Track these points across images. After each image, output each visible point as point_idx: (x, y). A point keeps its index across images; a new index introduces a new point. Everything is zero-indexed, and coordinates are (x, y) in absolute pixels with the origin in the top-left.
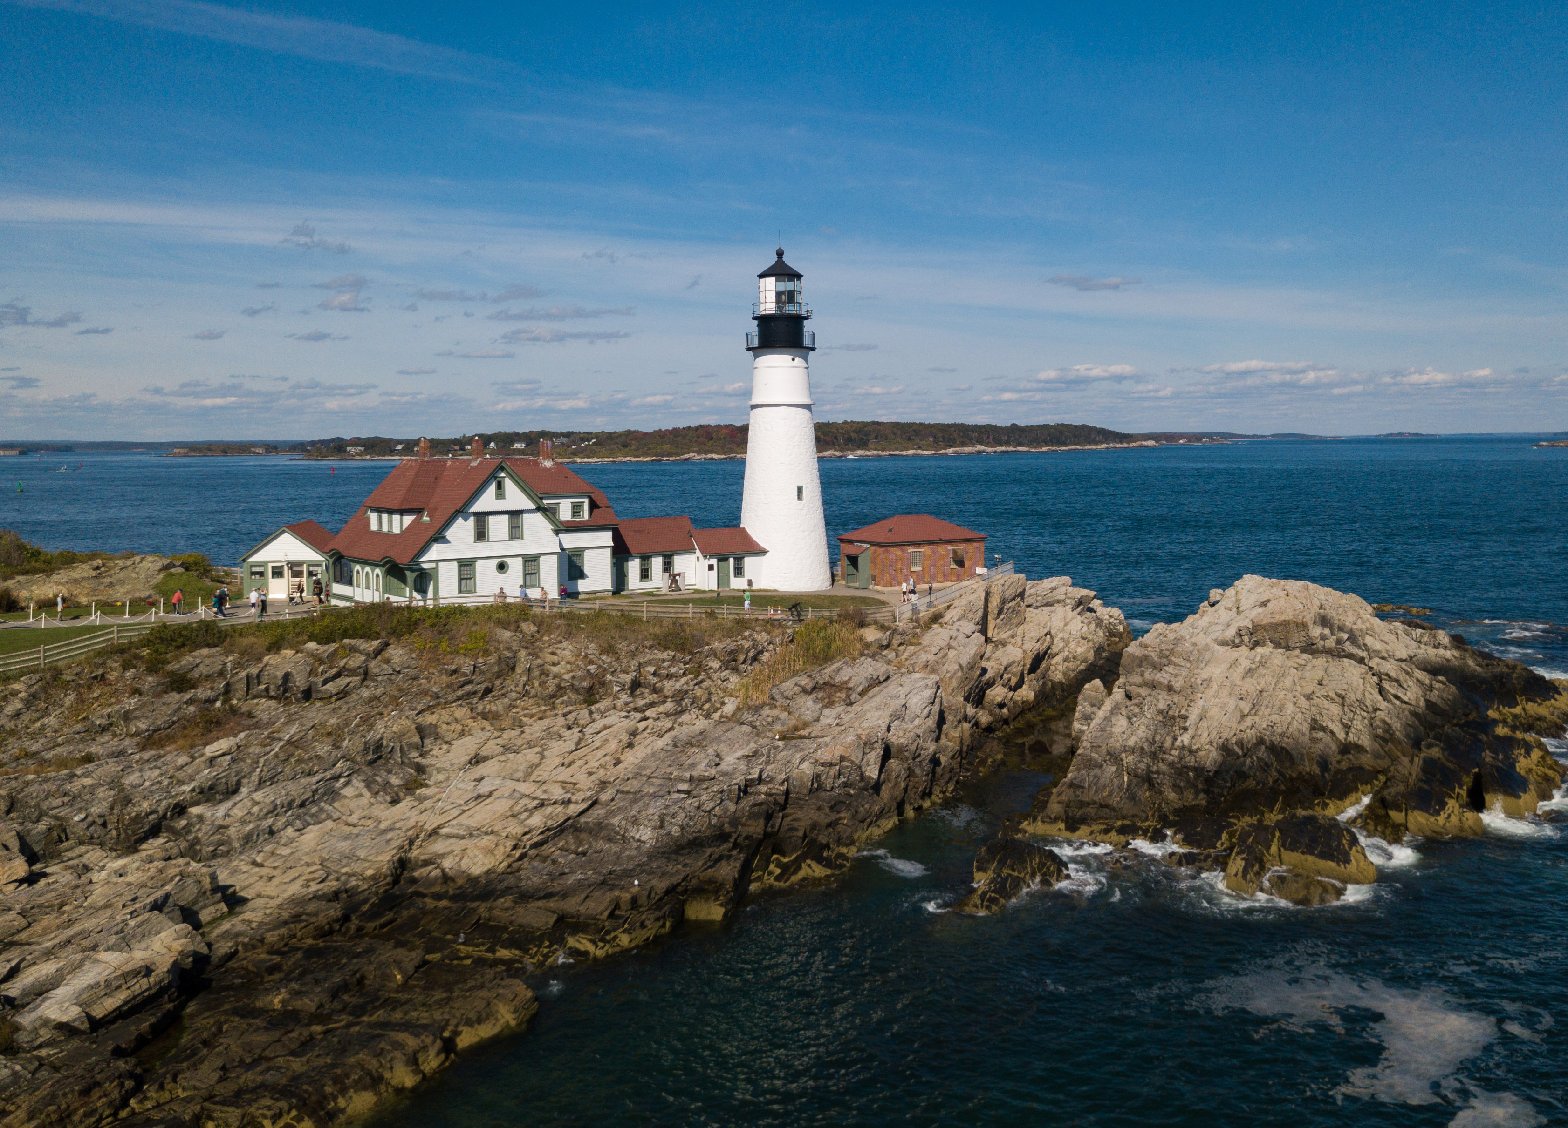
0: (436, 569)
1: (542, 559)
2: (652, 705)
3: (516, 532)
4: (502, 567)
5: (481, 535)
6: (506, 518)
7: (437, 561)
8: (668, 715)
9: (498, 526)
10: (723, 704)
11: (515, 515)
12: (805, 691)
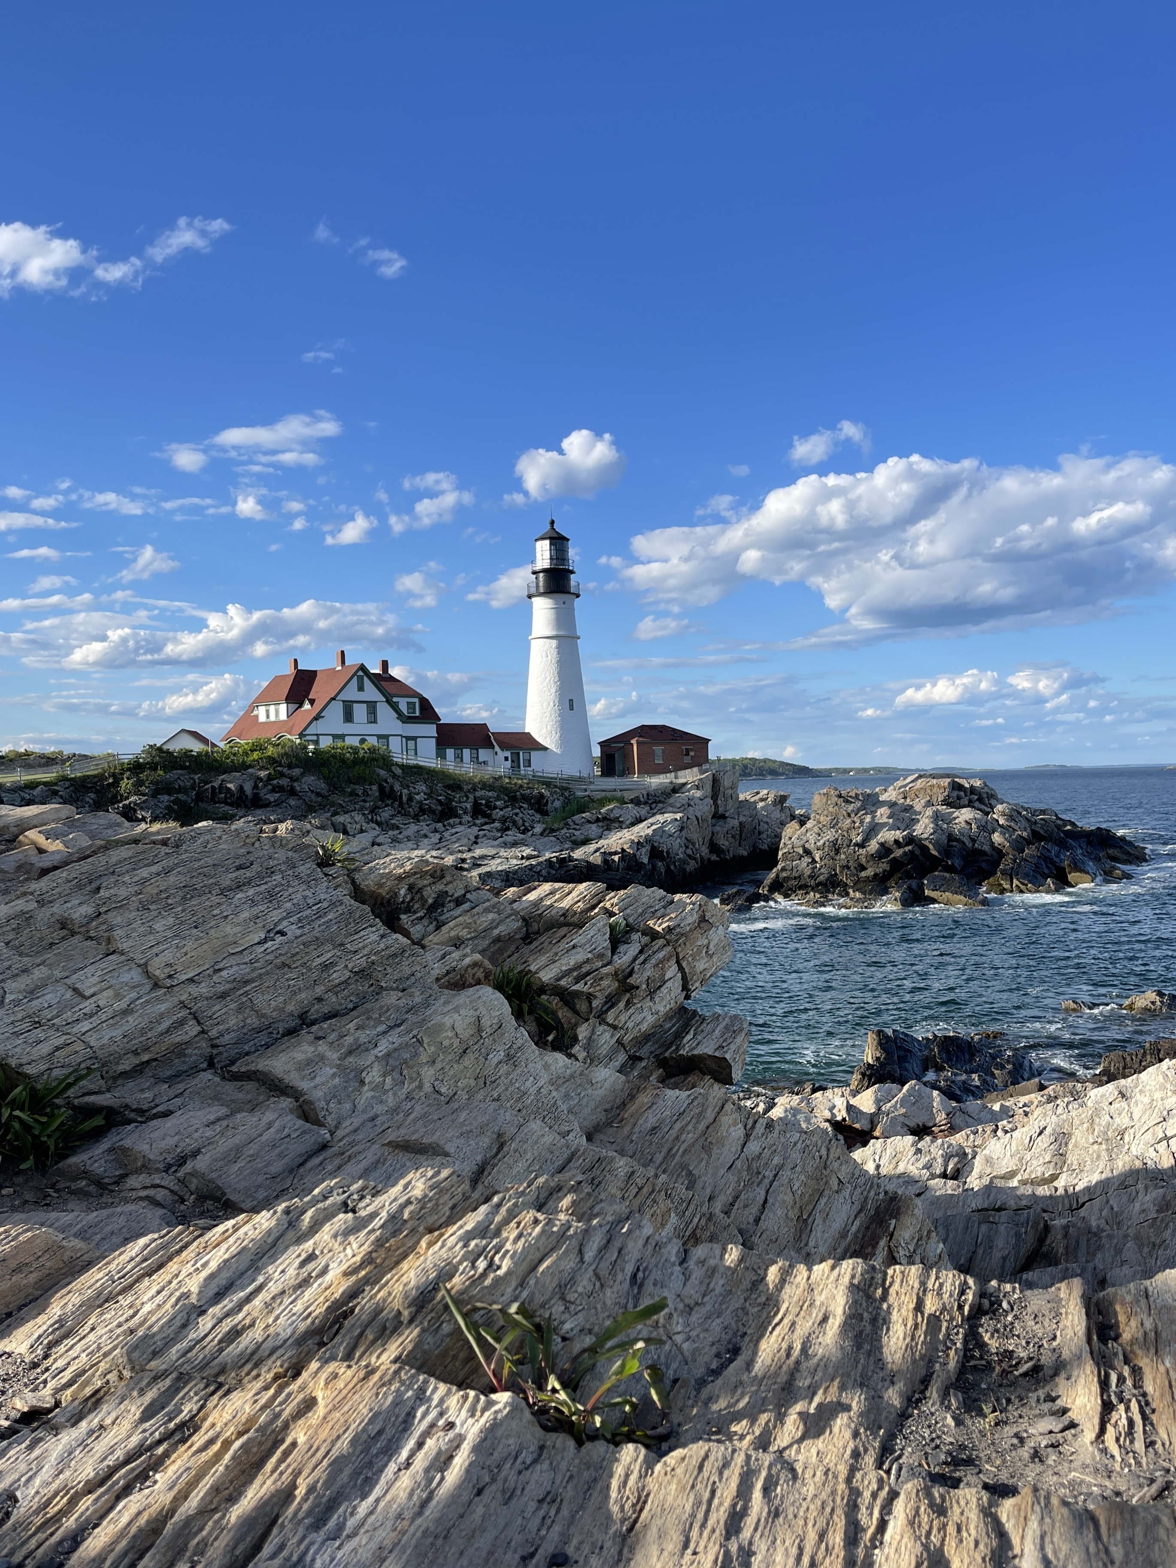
0: (317, 741)
1: (391, 738)
2: (486, 824)
3: (373, 719)
4: (363, 741)
5: (348, 717)
6: (365, 705)
7: (317, 735)
8: (498, 831)
9: (360, 712)
10: (533, 828)
11: (372, 703)
12: (589, 822)
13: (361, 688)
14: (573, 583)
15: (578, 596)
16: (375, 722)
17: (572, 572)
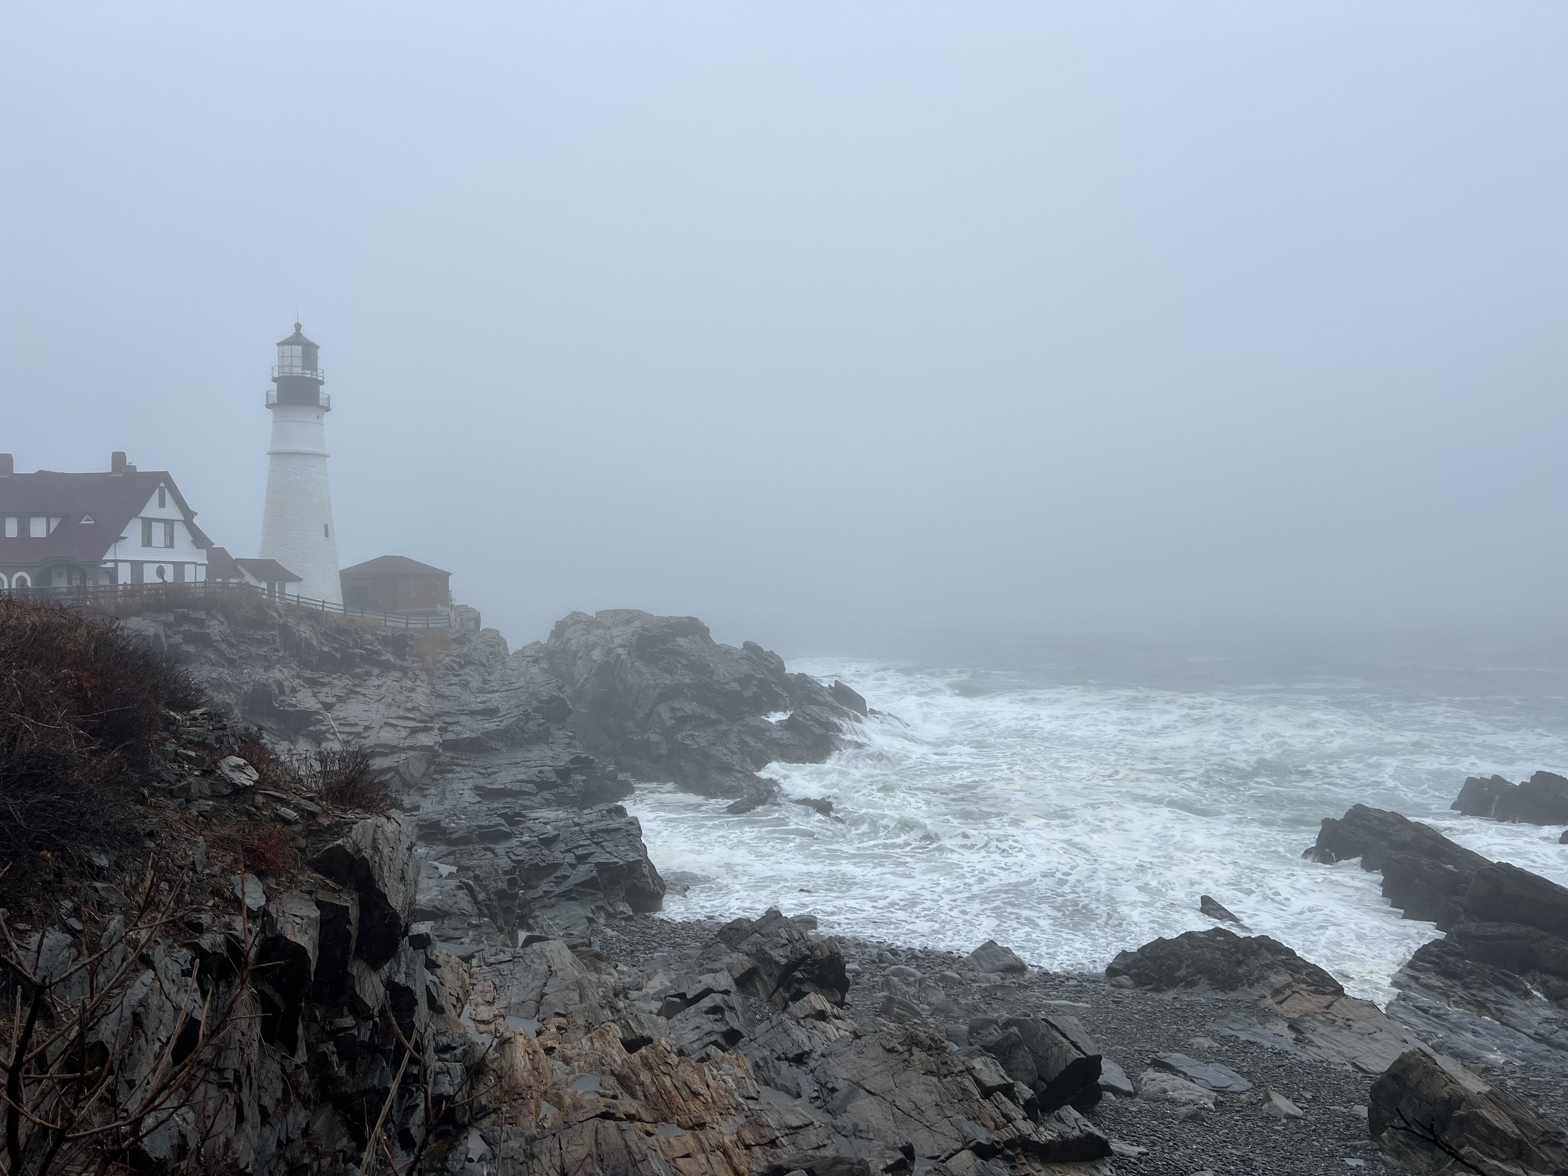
0: (115, 569)
1: (186, 566)
3: (170, 542)
4: (161, 572)
6: (163, 526)
7: (116, 562)
11: (169, 524)
13: (162, 504)
14: (323, 396)
15: (328, 409)
16: (171, 546)
17: (322, 383)
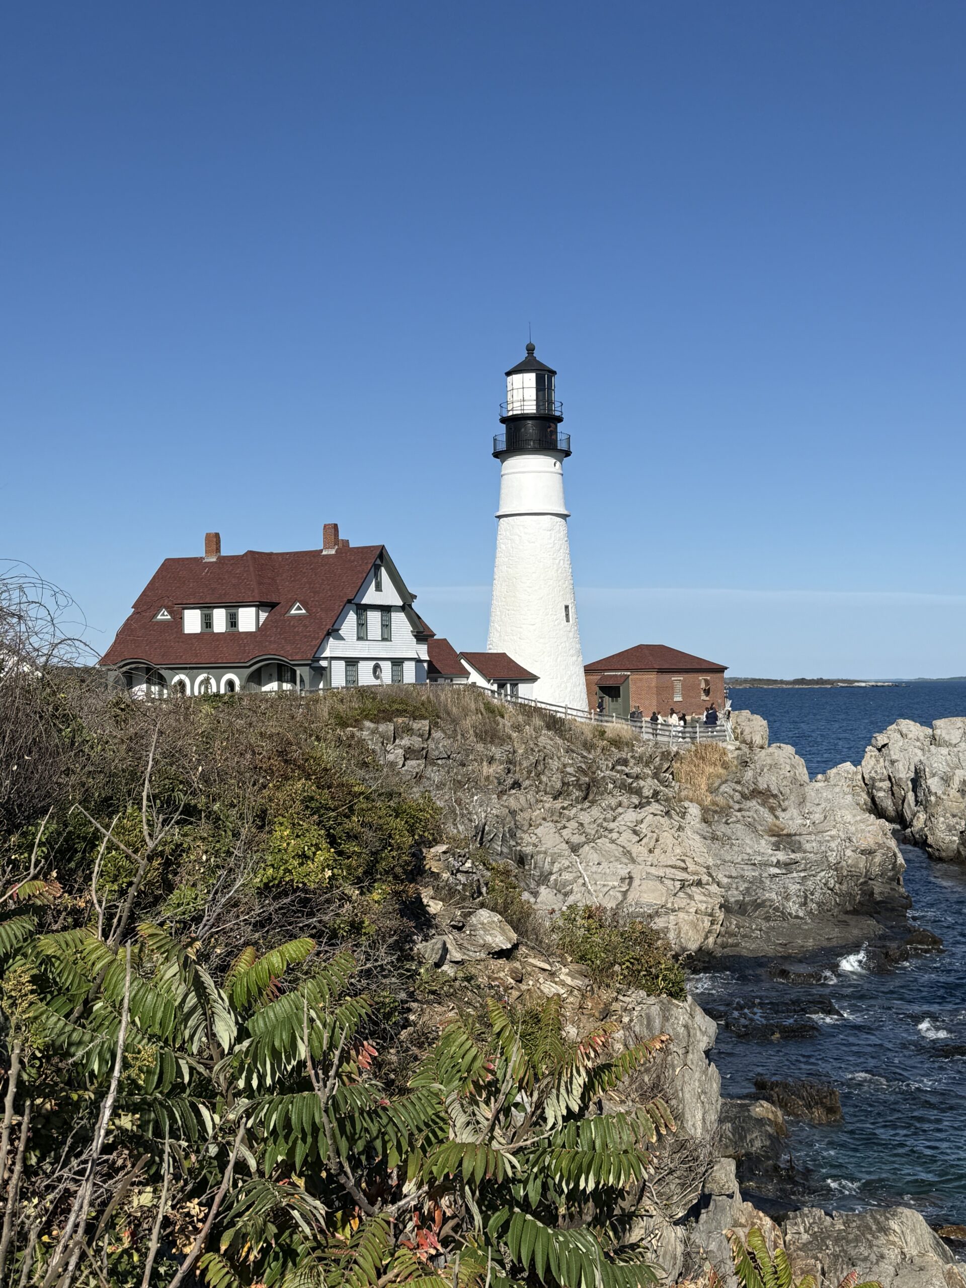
0: (330, 666)
1: (405, 665)
3: (387, 632)
4: (377, 672)
5: (362, 632)
6: (380, 613)
7: (330, 660)
9: (374, 624)
10: (685, 808)
11: (386, 610)
13: (379, 587)
14: (559, 436)
15: (567, 453)
16: (389, 638)
17: (560, 419)
